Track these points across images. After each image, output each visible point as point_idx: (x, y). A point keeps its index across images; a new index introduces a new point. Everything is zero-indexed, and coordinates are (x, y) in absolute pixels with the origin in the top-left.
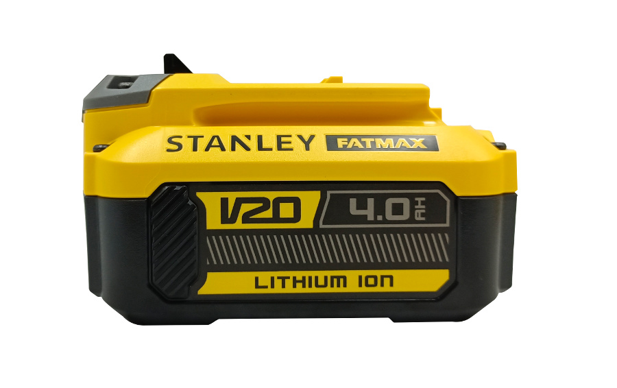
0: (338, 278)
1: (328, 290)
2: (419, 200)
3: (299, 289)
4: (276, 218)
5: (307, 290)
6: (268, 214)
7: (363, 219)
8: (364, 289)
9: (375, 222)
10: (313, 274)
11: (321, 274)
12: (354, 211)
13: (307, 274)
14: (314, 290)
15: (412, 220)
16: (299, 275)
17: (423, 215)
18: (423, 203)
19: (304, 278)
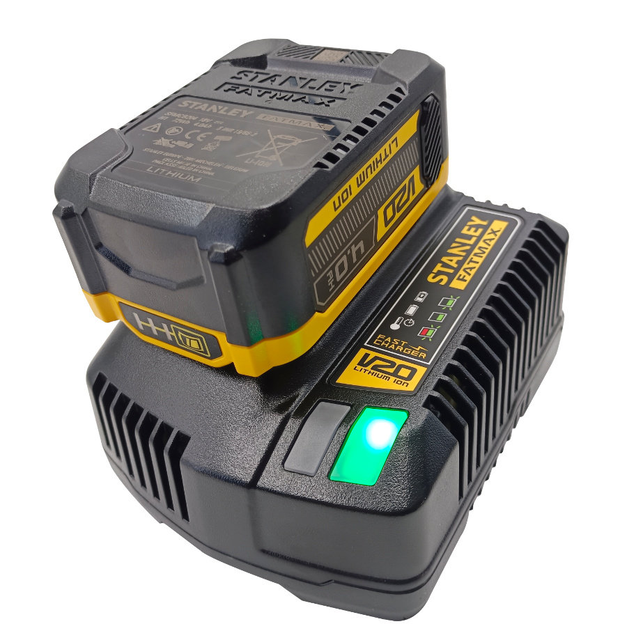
0: (362, 182)
1: (364, 169)
2: (333, 287)
3: (377, 156)
4: (392, 202)
5: (373, 159)
6: (397, 201)
7: (356, 243)
8: (346, 186)
9: (350, 248)
10: (375, 173)
11: (371, 177)
12: (361, 244)
13: (377, 170)
14: (370, 162)
15: (333, 268)
16: (381, 166)
17: (329, 277)
18: (330, 286)
19: (377, 167)
